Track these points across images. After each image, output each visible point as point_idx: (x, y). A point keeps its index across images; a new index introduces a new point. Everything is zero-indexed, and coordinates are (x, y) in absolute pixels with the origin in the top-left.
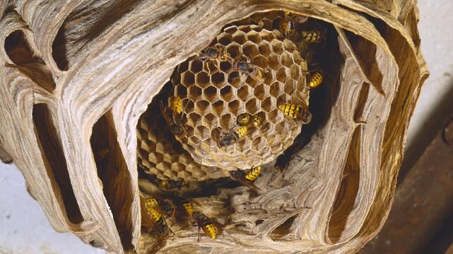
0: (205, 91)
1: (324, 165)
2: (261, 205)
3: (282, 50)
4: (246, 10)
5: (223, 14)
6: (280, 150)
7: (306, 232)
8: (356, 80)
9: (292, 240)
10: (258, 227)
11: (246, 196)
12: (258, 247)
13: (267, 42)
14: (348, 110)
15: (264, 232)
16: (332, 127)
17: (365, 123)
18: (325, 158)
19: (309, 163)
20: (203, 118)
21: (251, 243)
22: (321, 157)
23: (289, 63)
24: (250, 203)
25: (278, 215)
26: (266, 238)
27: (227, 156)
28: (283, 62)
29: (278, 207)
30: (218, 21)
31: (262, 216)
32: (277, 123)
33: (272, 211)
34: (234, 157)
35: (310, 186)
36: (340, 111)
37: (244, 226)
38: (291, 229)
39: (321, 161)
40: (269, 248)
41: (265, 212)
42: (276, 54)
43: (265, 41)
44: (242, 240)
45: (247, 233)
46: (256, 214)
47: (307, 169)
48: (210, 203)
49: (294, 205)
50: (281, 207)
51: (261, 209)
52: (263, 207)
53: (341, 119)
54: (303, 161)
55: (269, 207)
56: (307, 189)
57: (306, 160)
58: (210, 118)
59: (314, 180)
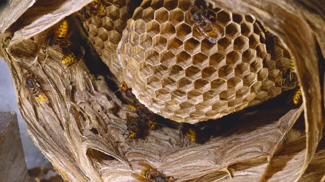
0: (183, 25)
1: (175, 159)
2: (109, 124)
3: (256, 70)
4: (276, 27)
5: (262, 9)
6: (167, 115)
7: (110, 177)
8: (264, 148)
9: (96, 168)
10: (90, 133)
11: (109, 105)
12: (73, 143)
13: (255, 55)
14: (235, 155)
15: (89, 141)
16: (212, 148)
17: (232, 176)
18: (181, 157)
19: (169, 144)
20: (159, 35)
21: (73, 136)
22: (181, 152)
23: (247, 82)
24: (106, 113)
25: (110, 144)
26: (85, 146)
27: (137, 73)
28: (246, 77)
29: (117, 140)
30: (253, 8)
31: (101, 130)
32: (190, 101)
33: (110, 136)
34: (140, 80)
35: (150, 157)
36: (230, 148)
37: (84, 119)
38: (104, 161)
39: (177, 154)
40: (78, 153)
41: (106, 131)
42: (249, 68)
43: (256, 52)
44: (71, 126)
45: (79, 126)
46: (100, 123)
47: (163, 145)
48: (87, 77)
49: (126, 152)
50: (118, 142)
51: (106, 125)
52: (109, 126)
53: (223, 153)
54: (167, 138)
55: (112, 131)
56: (146, 155)
57: (170, 140)
58: (163, 41)
59: (157, 157)
